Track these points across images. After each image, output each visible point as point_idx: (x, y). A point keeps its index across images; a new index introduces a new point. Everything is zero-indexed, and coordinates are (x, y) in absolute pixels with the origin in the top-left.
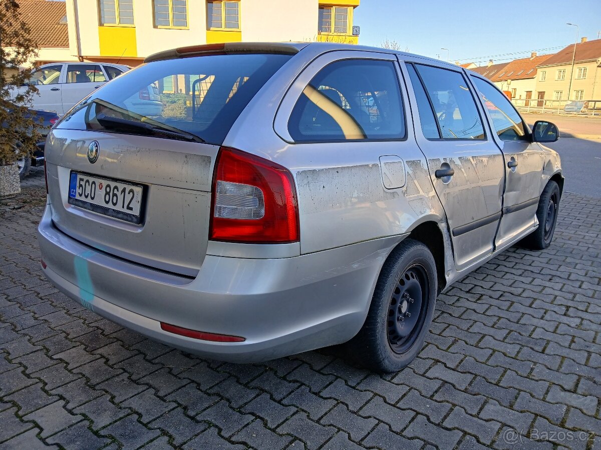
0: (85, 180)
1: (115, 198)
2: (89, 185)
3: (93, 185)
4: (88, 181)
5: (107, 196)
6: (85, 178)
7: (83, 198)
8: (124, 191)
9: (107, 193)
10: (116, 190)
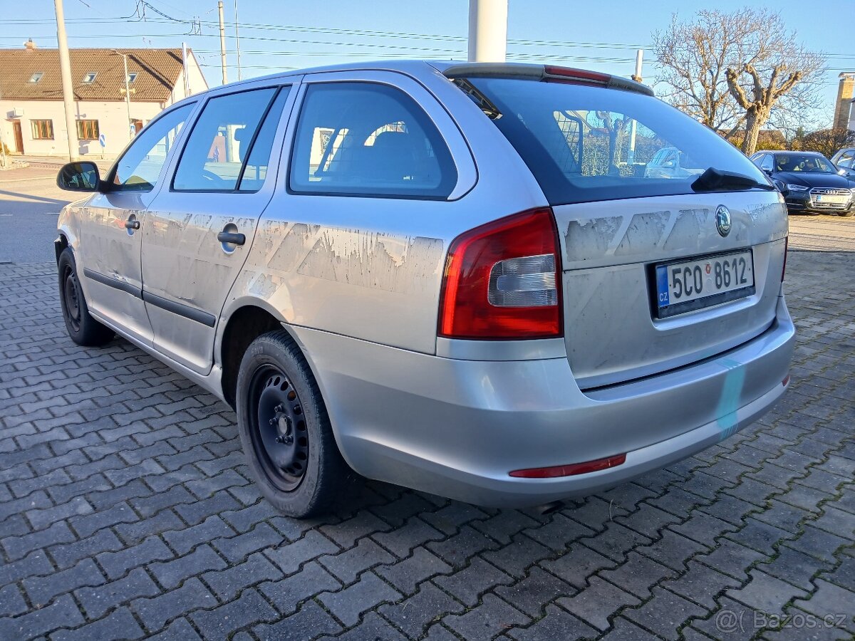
0: (682, 271)
1: (727, 276)
2: (690, 274)
3: (697, 273)
4: (687, 270)
5: (719, 278)
6: (682, 266)
7: (684, 298)
8: (735, 263)
9: (718, 275)
10: (726, 266)
